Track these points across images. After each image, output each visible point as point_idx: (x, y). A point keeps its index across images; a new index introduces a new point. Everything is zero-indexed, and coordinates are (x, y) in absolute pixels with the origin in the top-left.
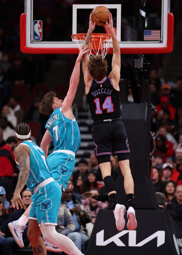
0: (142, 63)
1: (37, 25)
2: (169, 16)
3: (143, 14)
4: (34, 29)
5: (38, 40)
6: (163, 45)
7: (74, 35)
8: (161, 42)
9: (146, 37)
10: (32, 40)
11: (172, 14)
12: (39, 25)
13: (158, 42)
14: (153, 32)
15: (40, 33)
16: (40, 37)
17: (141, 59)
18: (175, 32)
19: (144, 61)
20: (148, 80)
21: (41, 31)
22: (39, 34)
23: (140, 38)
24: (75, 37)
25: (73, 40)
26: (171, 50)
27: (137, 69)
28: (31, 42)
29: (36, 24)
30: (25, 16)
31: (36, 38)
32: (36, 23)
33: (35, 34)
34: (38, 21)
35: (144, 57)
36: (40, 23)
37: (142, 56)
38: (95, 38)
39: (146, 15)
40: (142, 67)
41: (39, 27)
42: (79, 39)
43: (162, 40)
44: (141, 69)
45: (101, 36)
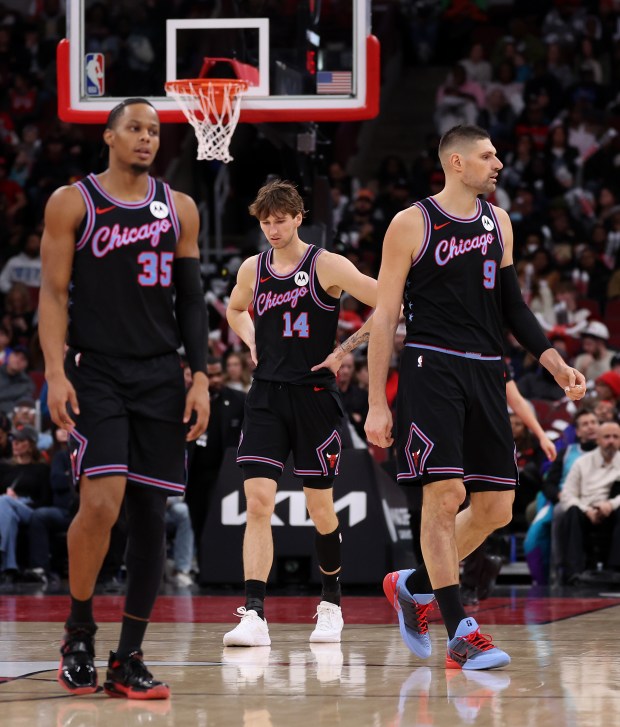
0: (313, 142)
1: (94, 64)
2: (369, 42)
3: (314, 39)
4: (86, 71)
5: (95, 95)
6: (359, 102)
7: (171, 84)
8: (353, 96)
9: (321, 86)
10: (83, 94)
11: (375, 38)
12: (97, 64)
13: (347, 96)
14: (337, 76)
15: (100, 80)
16: (99, 87)
17: (311, 132)
18: (382, 81)
19: (318, 137)
20: (326, 178)
21: (101, 75)
22: (96, 82)
23: (309, 88)
24: (172, 87)
25: (169, 94)
26: (375, 112)
27: (303, 153)
28: (82, 99)
29: (91, 62)
30: (67, 46)
31: (92, 90)
32: (90, 58)
33: (89, 83)
34: (96, 56)
35: (319, 128)
36: (99, 59)
37: (313, 127)
38: (216, 88)
39: (321, 41)
40: (313, 149)
41: (96, 69)
42: (180, 91)
43: (354, 92)
44: (311, 153)
45: (227, 85)
